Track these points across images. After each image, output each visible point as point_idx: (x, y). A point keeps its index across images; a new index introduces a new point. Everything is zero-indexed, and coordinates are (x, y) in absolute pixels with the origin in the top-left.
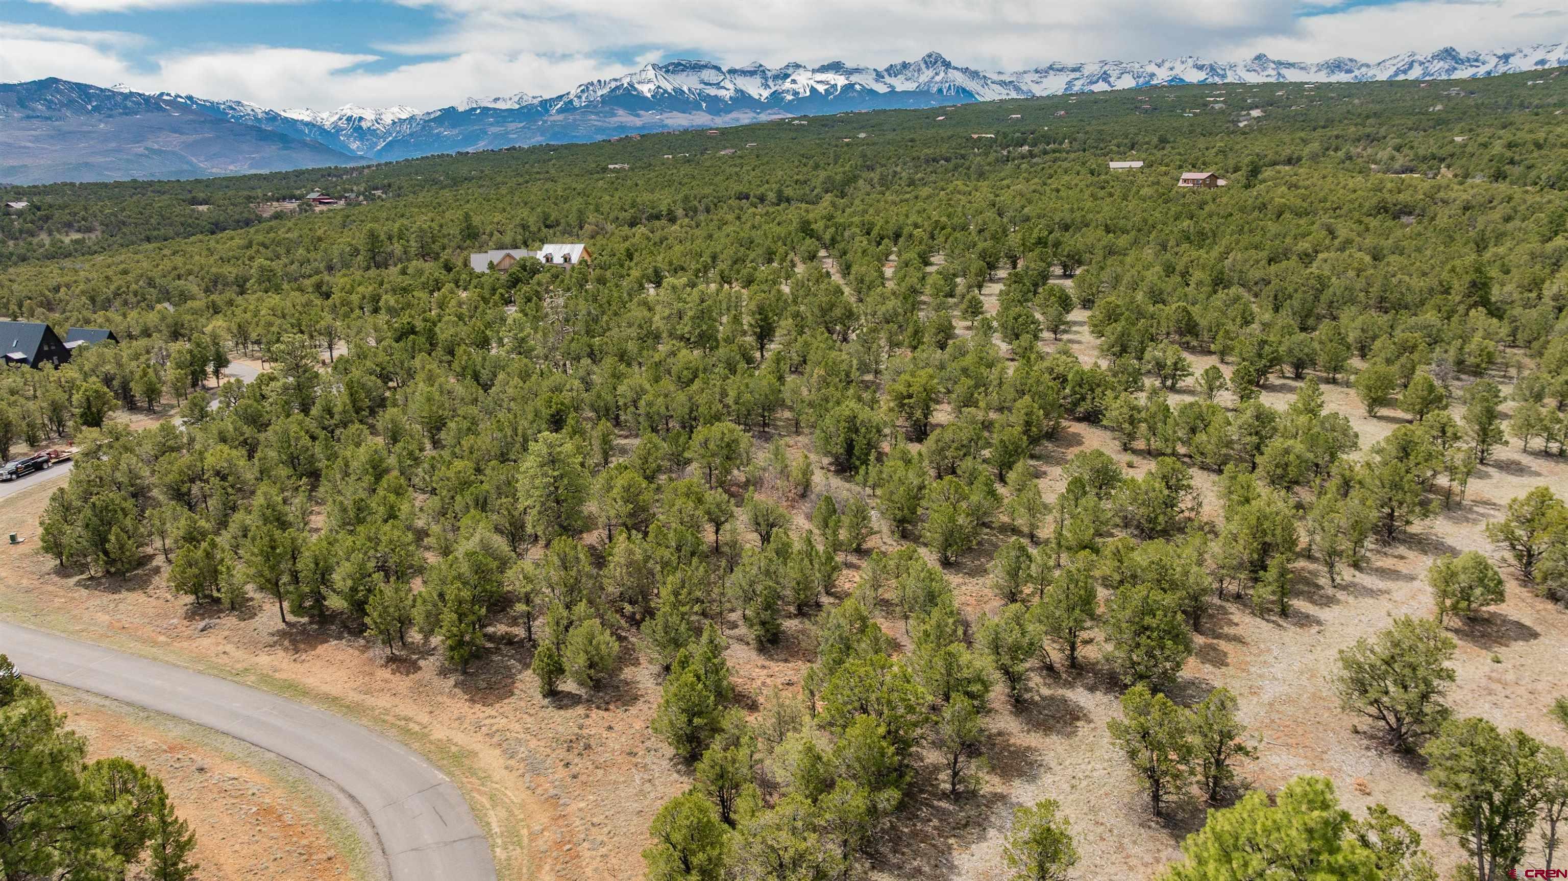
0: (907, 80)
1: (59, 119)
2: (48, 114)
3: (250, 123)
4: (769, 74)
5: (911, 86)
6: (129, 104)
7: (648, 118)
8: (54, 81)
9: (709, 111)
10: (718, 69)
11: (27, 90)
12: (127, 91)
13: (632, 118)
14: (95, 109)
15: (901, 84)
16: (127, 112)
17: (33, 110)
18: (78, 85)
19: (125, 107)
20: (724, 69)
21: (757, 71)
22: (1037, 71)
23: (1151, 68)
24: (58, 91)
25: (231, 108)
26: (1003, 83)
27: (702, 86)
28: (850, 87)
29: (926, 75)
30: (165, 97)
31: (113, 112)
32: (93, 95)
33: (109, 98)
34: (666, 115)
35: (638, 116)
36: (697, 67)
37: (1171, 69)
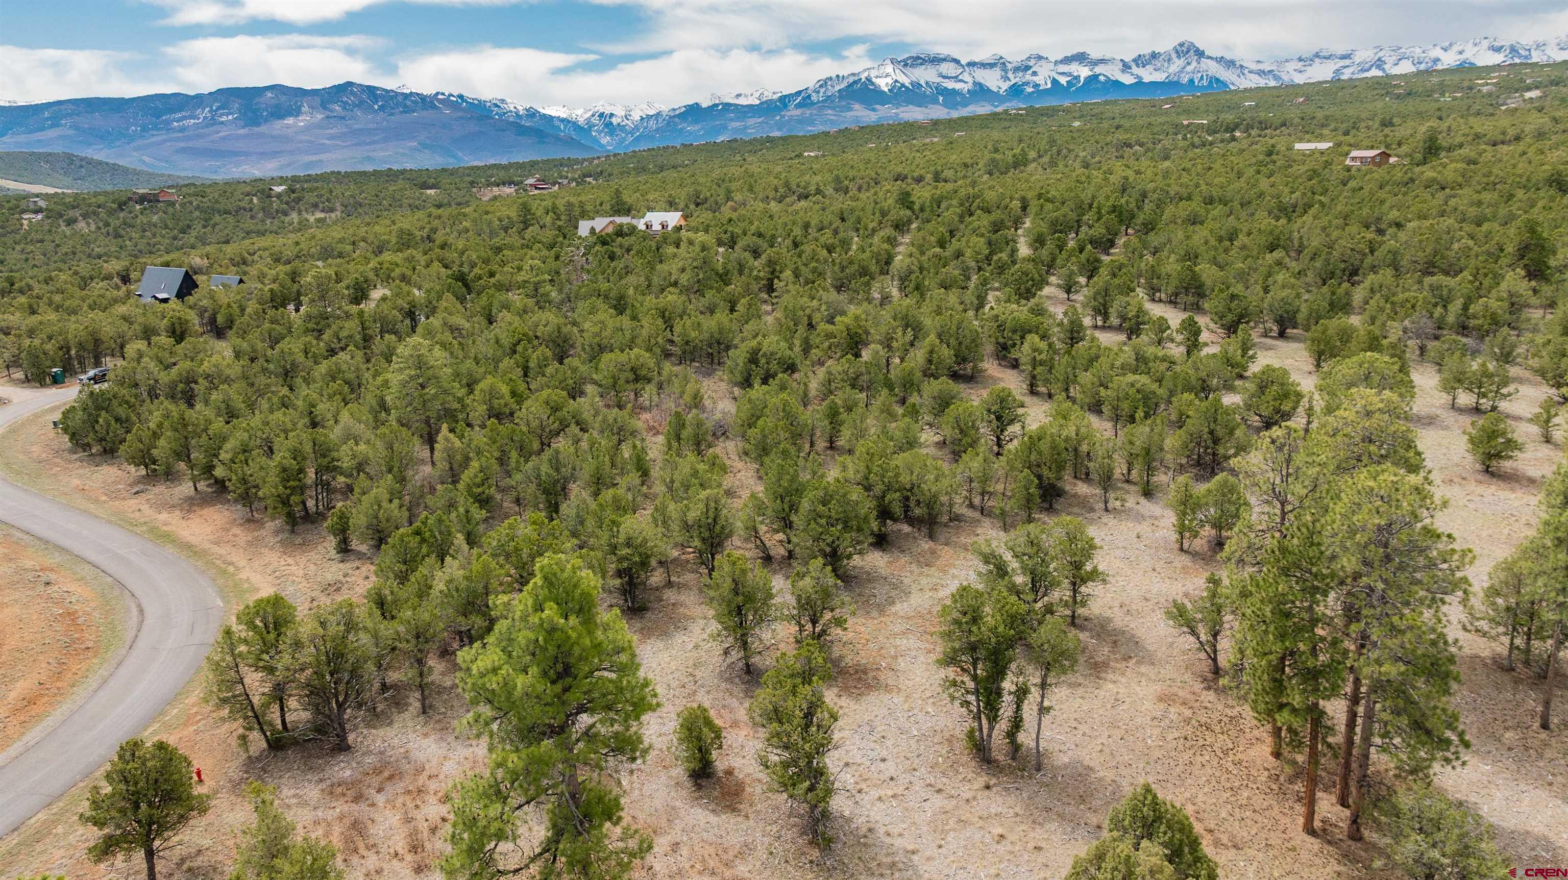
0: (1155, 70)
1: (352, 118)
2: (343, 114)
3: (511, 119)
4: (1009, 66)
5: (1159, 77)
6: (408, 103)
7: (885, 113)
8: (350, 84)
9: (945, 105)
10: (957, 61)
11: (329, 93)
12: (408, 92)
13: (868, 112)
14: (382, 108)
15: (1149, 75)
16: (407, 110)
17: (332, 111)
18: (369, 87)
19: (405, 106)
20: (963, 62)
21: (998, 63)
22: (1300, 59)
23: (1437, 53)
24: (352, 93)
25: (496, 105)
26: (1261, 73)
27: (941, 79)
28: (1094, 78)
29: (1177, 65)
30: (440, 97)
31: (396, 111)
32: (382, 96)
33: (392, 98)
34: (902, 109)
35: (874, 110)
36: (936, 60)
37: (1461, 53)
